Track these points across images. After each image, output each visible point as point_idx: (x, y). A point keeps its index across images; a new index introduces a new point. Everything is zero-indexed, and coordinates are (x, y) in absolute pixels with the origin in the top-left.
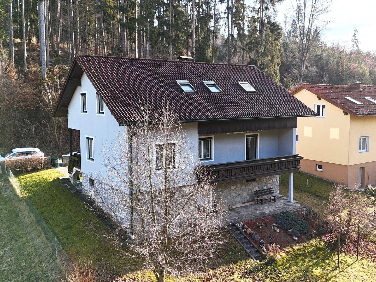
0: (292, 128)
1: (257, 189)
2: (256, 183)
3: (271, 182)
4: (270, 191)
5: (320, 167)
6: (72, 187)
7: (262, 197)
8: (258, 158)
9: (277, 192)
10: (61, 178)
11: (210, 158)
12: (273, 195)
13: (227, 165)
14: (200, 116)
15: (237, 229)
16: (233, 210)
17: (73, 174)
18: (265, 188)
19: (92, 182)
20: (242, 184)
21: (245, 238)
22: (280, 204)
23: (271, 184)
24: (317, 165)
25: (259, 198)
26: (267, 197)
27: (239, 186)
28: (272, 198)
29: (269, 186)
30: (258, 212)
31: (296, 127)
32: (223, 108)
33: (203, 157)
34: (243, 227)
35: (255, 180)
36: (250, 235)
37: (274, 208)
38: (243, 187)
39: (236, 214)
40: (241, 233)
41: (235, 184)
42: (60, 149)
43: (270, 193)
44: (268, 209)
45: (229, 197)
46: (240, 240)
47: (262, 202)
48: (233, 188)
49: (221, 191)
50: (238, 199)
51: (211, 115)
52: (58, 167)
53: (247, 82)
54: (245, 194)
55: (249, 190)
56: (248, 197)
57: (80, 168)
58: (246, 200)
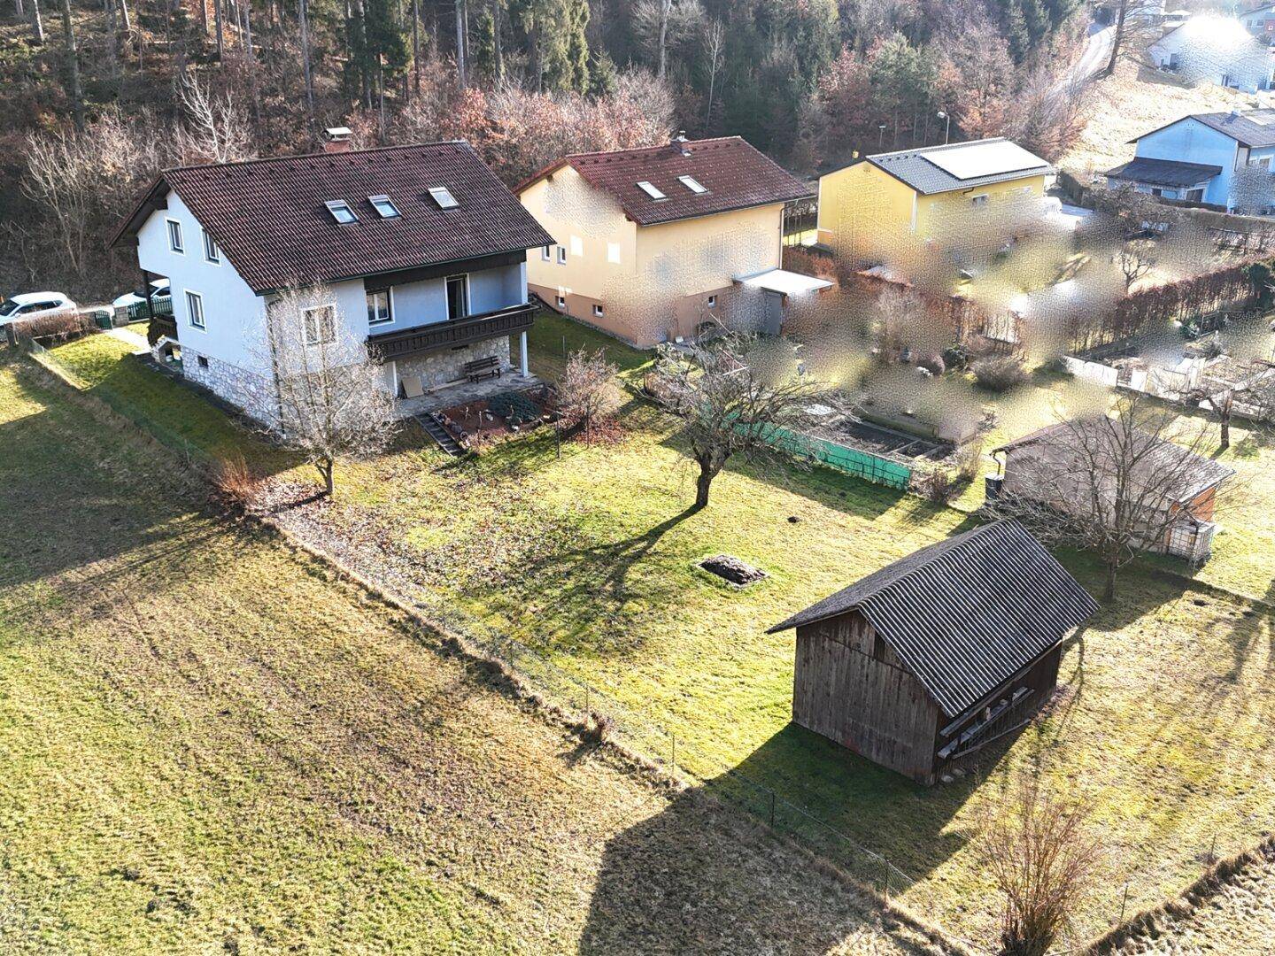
0: (519, 263)
1: (471, 359)
2: (469, 351)
3: (494, 346)
4: (492, 361)
5: (600, 309)
6: (163, 369)
7: (478, 372)
8: (470, 314)
9: (505, 363)
10: (136, 353)
11: (390, 319)
12: (495, 367)
13: (413, 330)
14: (366, 267)
15: (432, 420)
16: (430, 393)
17: (158, 347)
18: (485, 357)
19: (203, 362)
20: (445, 354)
21: (442, 430)
22: (506, 380)
23: (495, 351)
24: (594, 306)
25: (473, 374)
26: (488, 370)
27: (440, 356)
28: (496, 371)
29: (492, 353)
30: (467, 394)
31: (525, 260)
32: (401, 249)
33: (377, 318)
34: (440, 417)
35: (466, 347)
36: (450, 426)
37: (494, 387)
38: (447, 359)
39: (433, 400)
40: (437, 424)
41: (433, 354)
42: (83, 283)
43: (493, 365)
44: (484, 390)
45: (424, 375)
46: (434, 434)
47: (476, 380)
48: (430, 360)
49: (411, 367)
50: (440, 377)
51: (382, 264)
52: (110, 328)
53: (444, 188)
54: (451, 369)
55: (457, 362)
56: (456, 373)
57: (176, 337)
58: (453, 378)
